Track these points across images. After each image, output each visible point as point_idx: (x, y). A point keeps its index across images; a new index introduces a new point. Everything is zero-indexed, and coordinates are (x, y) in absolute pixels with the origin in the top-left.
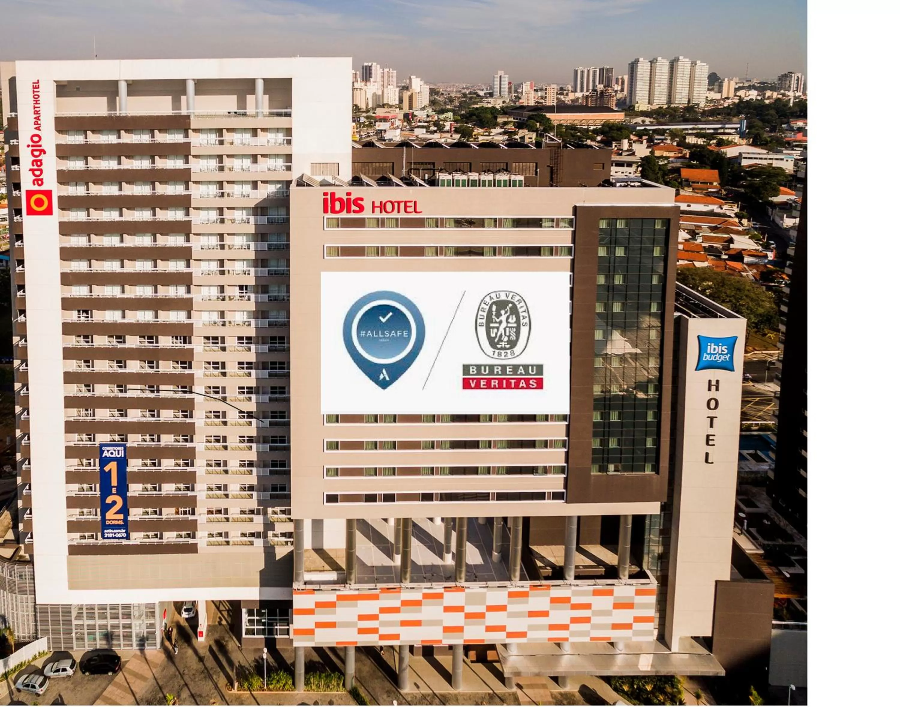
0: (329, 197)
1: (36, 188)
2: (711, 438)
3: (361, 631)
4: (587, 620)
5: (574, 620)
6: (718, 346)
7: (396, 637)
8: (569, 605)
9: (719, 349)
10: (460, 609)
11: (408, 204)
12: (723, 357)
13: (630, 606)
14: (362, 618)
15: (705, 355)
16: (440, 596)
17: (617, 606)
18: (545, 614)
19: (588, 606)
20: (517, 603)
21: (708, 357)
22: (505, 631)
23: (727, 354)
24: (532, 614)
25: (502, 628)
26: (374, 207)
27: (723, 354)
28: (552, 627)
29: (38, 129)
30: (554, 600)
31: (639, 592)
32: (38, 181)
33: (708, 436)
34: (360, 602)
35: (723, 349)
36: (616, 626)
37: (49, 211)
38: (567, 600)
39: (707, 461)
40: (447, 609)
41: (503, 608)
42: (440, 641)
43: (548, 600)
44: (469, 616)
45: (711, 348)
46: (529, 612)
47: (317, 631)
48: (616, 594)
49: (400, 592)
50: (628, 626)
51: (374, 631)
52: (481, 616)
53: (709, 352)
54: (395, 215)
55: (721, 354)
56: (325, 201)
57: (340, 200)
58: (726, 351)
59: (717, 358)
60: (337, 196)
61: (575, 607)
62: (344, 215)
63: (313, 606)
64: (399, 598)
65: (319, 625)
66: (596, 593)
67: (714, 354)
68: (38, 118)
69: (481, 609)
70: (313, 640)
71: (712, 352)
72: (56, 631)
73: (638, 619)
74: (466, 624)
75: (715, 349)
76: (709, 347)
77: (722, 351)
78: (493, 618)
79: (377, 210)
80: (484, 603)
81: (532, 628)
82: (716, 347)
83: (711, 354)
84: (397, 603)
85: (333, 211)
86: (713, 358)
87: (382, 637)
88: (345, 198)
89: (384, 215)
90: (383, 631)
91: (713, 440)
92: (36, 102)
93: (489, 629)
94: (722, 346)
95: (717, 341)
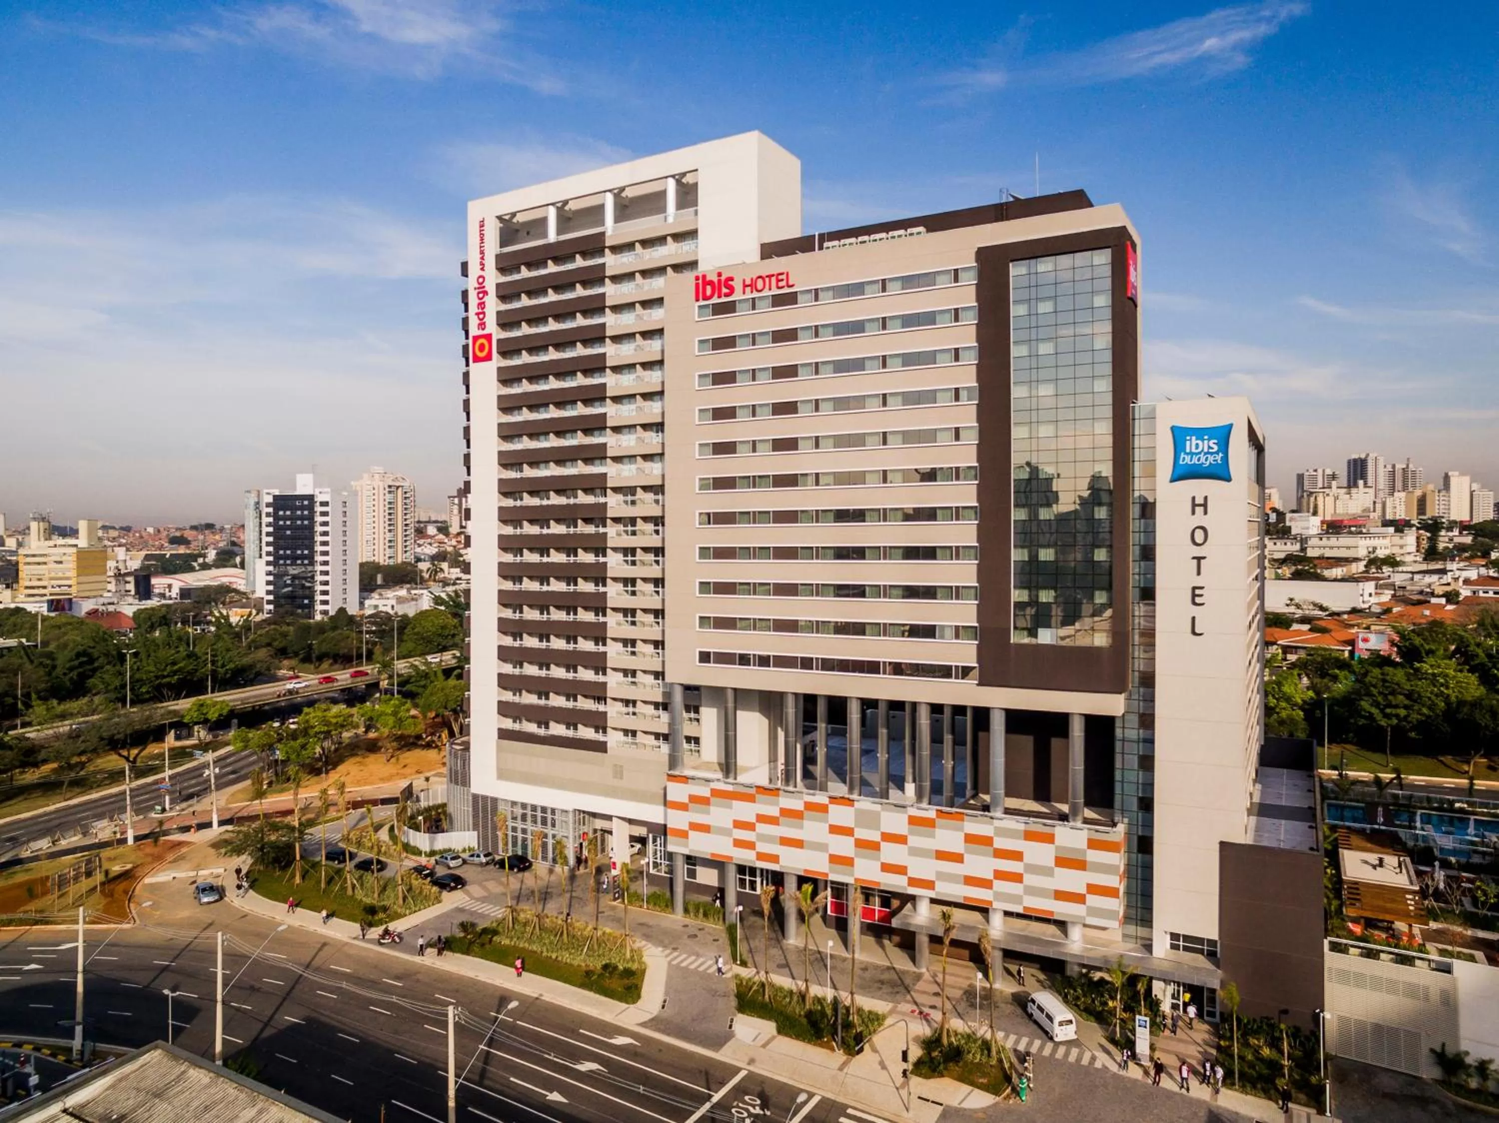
0: (700, 281)
1: (481, 332)
2: (1197, 592)
3: (738, 843)
4: (1017, 878)
5: (1000, 875)
6: (1203, 440)
7: (775, 859)
8: (991, 850)
9: (1204, 445)
10: (848, 832)
11: (780, 277)
12: (1211, 458)
13: (1081, 865)
14: (738, 824)
15: (1182, 455)
16: (823, 809)
17: (1062, 862)
18: (958, 858)
19: (1017, 856)
20: (920, 835)
21: (1188, 459)
22: (905, 874)
23: (1217, 453)
24: (941, 855)
25: (901, 870)
26: (745, 286)
27: (1212, 454)
28: (970, 881)
29: (482, 269)
30: (970, 839)
31: (1093, 844)
32: (482, 325)
33: (1194, 588)
34: (736, 804)
35: (1212, 445)
36: (1060, 895)
37: (488, 358)
38: (987, 841)
39: (1194, 633)
40: (835, 830)
41: (901, 839)
42: (827, 875)
43: (961, 836)
44: (861, 844)
45: (1192, 444)
46: (937, 852)
47: (692, 834)
48: (1058, 841)
49: (778, 795)
50: (1079, 899)
51: (750, 845)
52: (874, 846)
53: (1188, 450)
54: (766, 293)
55: (1208, 453)
56: (697, 285)
57: (711, 283)
58: (1216, 448)
59: (1203, 460)
60: (708, 278)
61: (1000, 854)
62: (715, 300)
63: (686, 800)
64: (777, 804)
65: (695, 827)
66: (1029, 836)
67: (1197, 454)
68: (482, 258)
69: (875, 836)
70: (686, 846)
71: (1194, 450)
72: (485, 827)
73: (1093, 889)
74: (856, 855)
75: (1197, 446)
76: (1188, 443)
77: (1210, 447)
78: (891, 853)
79: (748, 289)
80: (878, 828)
81: (941, 876)
82: (1199, 442)
83: (1191, 454)
84: (774, 811)
85: (706, 298)
86: (1195, 460)
87: (761, 856)
88: (715, 279)
89: (756, 295)
90: (762, 847)
91: (1201, 596)
92: (482, 239)
93: (886, 868)
94: (1209, 440)
95: (1200, 433)
